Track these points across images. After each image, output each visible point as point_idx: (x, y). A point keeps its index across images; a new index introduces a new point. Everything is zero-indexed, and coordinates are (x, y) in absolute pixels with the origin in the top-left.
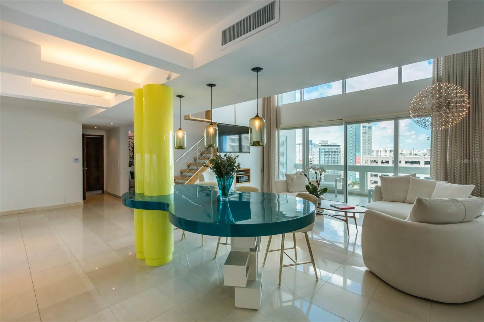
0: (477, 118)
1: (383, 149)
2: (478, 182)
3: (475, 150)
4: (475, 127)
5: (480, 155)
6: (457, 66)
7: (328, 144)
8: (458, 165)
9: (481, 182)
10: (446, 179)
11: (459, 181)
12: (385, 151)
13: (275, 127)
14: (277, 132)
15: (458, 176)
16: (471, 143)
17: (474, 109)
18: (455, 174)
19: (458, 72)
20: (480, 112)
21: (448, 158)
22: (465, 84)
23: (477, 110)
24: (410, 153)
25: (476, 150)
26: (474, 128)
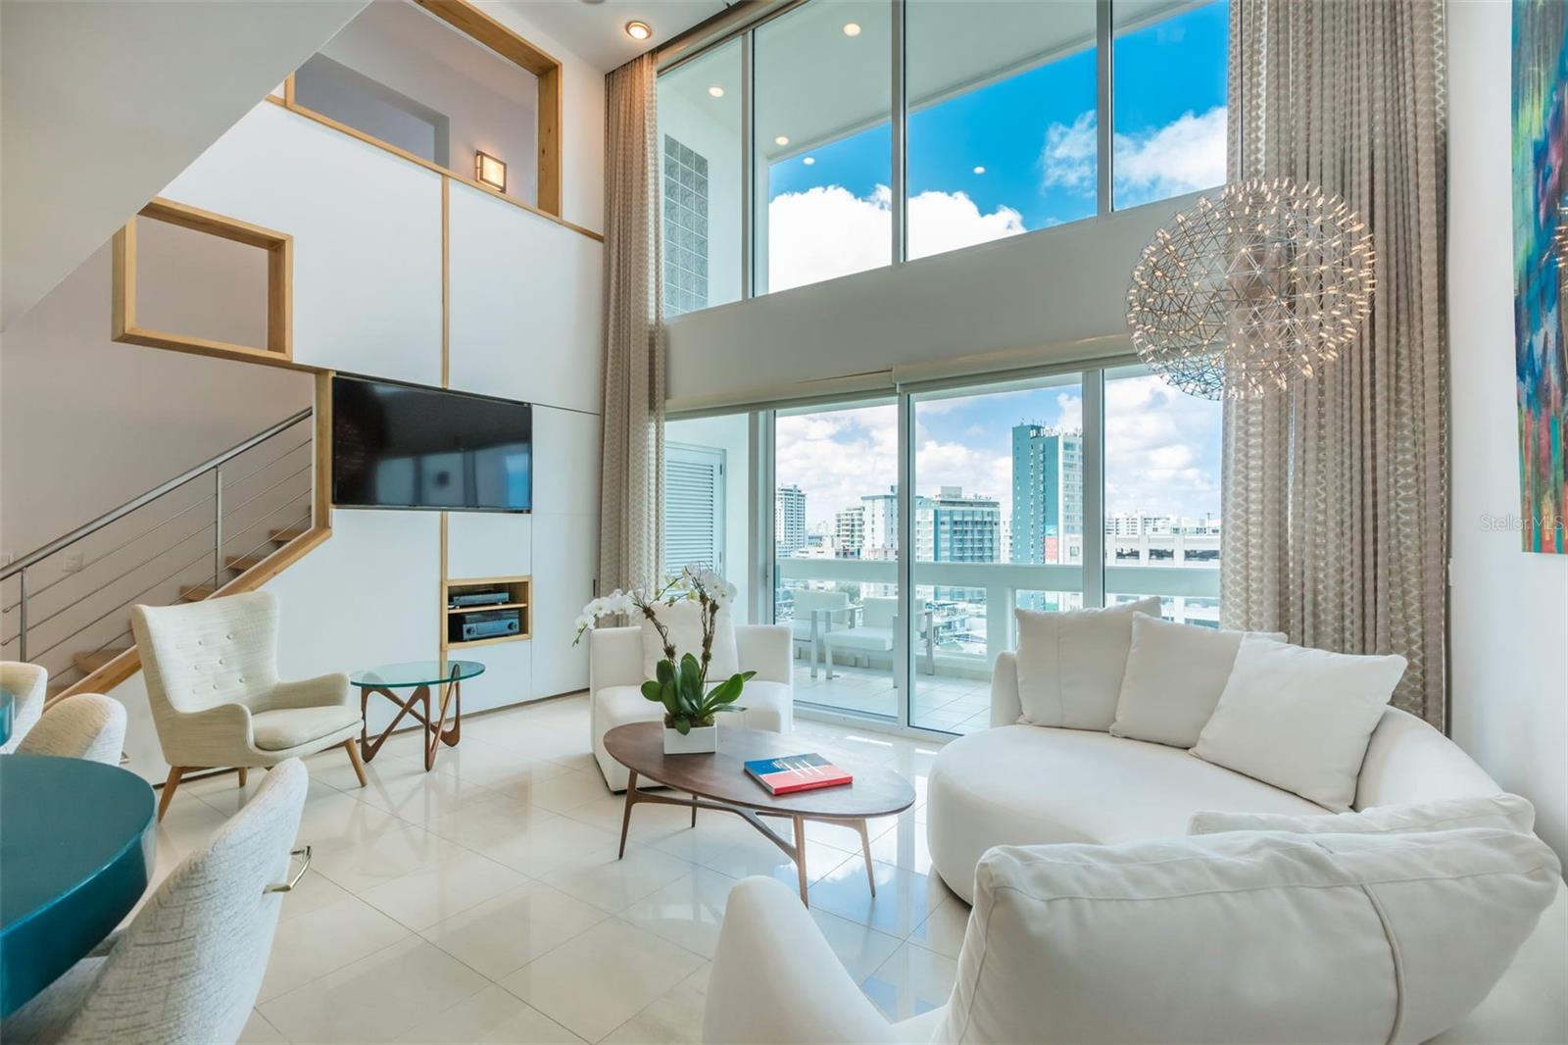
0: (1404, 352)
1: (1126, 514)
2: (1413, 635)
3: (1397, 493)
4: (1398, 390)
5: (1419, 512)
6: (1322, 136)
7: (963, 497)
8: (1331, 559)
9: (1423, 636)
10: (1283, 625)
11: (1335, 630)
12: (1130, 521)
13: (647, 405)
14: (652, 430)
15: (1331, 606)
16: (1380, 460)
17: (1393, 309)
18: (1320, 598)
19: (1325, 162)
20: (1417, 324)
21: (1290, 530)
22: (1355, 178)
23: (1403, 317)
24: (1199, 526)
25: (1403, 494)
26: (1393, 395)
